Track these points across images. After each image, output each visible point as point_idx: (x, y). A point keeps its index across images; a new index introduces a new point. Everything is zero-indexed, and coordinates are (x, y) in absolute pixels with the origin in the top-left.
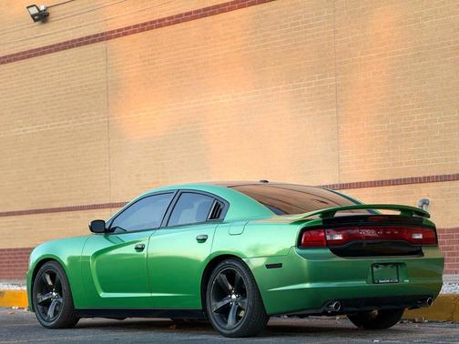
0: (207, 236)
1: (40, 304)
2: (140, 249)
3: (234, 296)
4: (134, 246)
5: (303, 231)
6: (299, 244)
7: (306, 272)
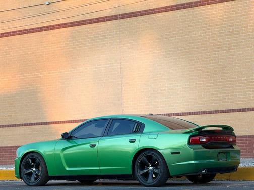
0: (135, 140)
1: (25, 174)
2: (93, 146)
3: (151, 168)
4: (89, 145)
5: (190, 137)
6: (189, 143)
7: (192, 156)
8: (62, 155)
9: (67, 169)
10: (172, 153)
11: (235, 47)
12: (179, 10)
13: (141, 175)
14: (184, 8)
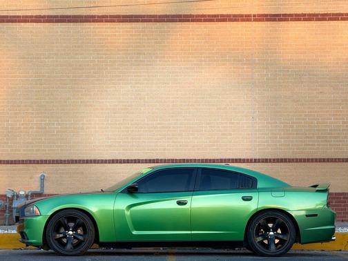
0: (251, 197)
1: (56, 240)
2: (182, 203)
3: (272, 233)
4: (175, 201)
8: (128, 213)
9: (135, 232)
10: (307, 216)
11: (146, 82)
12: (59, 24)
13: (259, 242)
14: (69, 21)
